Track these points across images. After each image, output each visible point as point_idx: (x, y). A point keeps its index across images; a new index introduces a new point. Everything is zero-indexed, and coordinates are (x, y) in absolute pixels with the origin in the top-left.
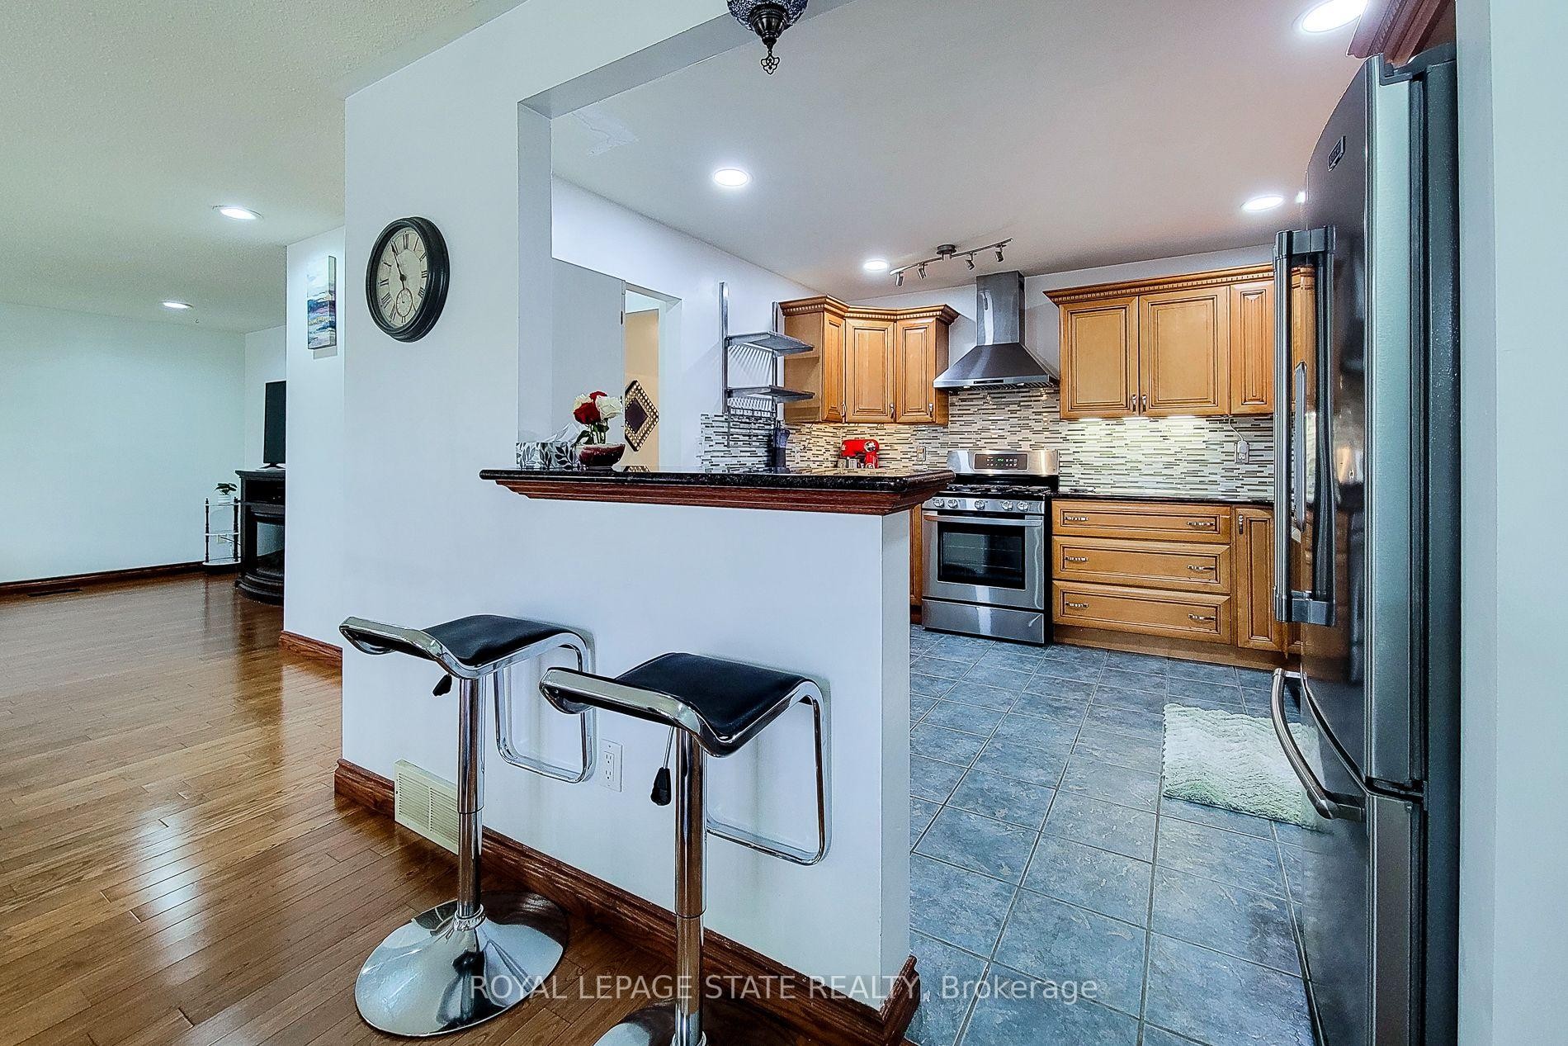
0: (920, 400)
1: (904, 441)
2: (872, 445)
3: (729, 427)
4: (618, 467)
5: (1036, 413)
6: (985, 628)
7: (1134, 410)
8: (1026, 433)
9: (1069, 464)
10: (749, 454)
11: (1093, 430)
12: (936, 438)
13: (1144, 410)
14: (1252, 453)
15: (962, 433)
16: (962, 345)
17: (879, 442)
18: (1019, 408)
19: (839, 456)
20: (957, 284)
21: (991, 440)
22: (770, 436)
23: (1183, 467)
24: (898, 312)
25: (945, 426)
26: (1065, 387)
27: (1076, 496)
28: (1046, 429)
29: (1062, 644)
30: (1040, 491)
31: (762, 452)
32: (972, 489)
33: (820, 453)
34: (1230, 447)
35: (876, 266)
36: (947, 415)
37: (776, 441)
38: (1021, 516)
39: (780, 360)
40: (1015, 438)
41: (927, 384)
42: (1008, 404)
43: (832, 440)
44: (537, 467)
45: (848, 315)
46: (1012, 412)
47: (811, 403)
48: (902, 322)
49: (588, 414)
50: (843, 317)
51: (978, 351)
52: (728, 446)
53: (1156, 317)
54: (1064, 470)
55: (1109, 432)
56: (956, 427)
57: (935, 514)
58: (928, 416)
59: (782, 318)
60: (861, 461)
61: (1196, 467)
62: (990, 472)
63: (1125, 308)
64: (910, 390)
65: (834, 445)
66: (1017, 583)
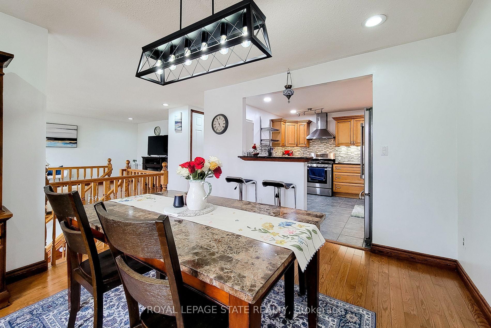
0: (303, 141)
1: (299, 151)
2: (291, 152)
3: (261, 148)
4: (259, 155)
5: (330, 145)
6: (318, 192)
7: (352, 144)
8: (328, 149)
9: (338, 156)
10: (265, 154)
11: (343, 149)
12: (306, 150)
13: (354, 144)
15: (313, 149)
16: (313, 129)
17: (293, 151)
19: (283, 154)
20: (311, 115)
21: (320, 151)
22: (269, 150)
24: (298, 121)
25: (309, 147)
26: (336, 139)
27: (339, 164)
28: (333, 148)
29: (336, 196)
30: (331, 162)
31: (267, 153)
32: (315, 162)
33: (279, 153)
35: (293, 112)
36: (309, 145)
37: (271, 151)
38: (326, 168)
39: (271, 132)
40: (325, 150)
41: (305, 138)
42: (324, 142)
43: (282, 151)
44: (246, 156)
45: (286, 122)
46: (325, 144)
47: (278, 142)
48: (299, 124)
49: (254, 147)
50: (285, 122)
51: (317, 130)
52: (261, 152)
53: (357, 124)
54: (337, 158)
55: (347, 149)
56: (311, 148)
58: (305, 145)
59: (271, 123)
60: (289, 155)
62: (320, 158)
63: (350, 122)
64: (300, 139)
65: (282, 152)
66: (325, 182)
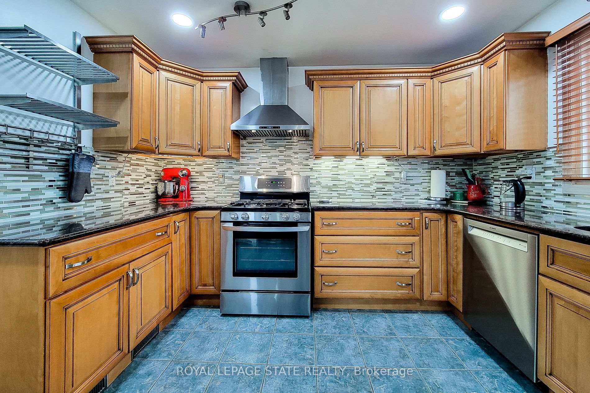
0: (220, 140)
1: (209, 170)
2: (185, 172)
5: (295, 153)
7: (357, 151)
8: (289, 165)
9: (315, 185)
11: (328, 164)
12: (231, 168)
13: (363, 151)
14: (408, 178)
15: (248, 165)
16: (249, 106)
17: (191, 170)
18: (285, 149)
19: (160, 180)
21: (267, 170)
23: (374, 186)
24: (204, 74)
25: (238, 160)
26: (317, 135)
28: (301, 163)
33: (140, 177)
34: (397, 175)
35: (182, 21)
36: (239, 153)
37: (76, 166)
38: (294, 224)
40: (282, 168)
41: (226, 127)
42: (278, 147)
43: (154, 169)
45: (161, 66)
46: (281, 152)
48: (207, 83)
50: (156, 67)
53: (369, 93)
54: (312, 189)
55: (336, 166)
56: (244, 161)
57: (231, 225)
58: (226, 152)
60: (177, 184)
61: (381, 186)
62: (267, 191)
63: (352, 87)
64: (212, 131)
65: (156, 172)
66: (293, 274)
